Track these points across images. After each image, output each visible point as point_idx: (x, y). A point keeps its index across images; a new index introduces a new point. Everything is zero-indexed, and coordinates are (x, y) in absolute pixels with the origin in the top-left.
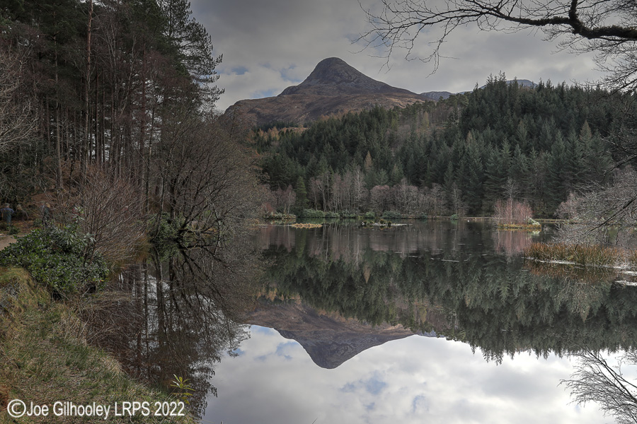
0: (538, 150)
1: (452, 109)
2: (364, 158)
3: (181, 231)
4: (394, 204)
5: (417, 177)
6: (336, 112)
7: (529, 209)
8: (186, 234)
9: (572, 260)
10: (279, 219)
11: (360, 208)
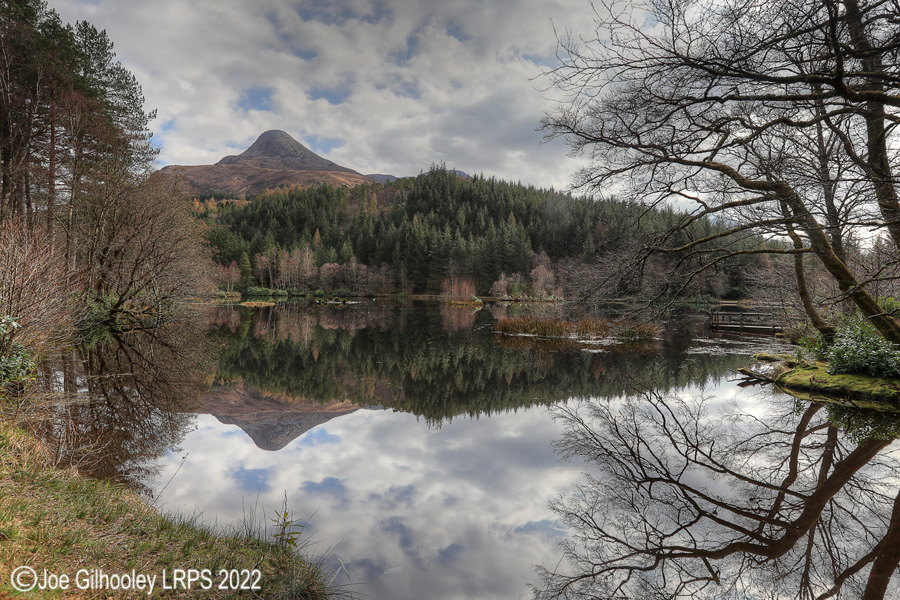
0: (474, 234)
1: (398, 192)
2: (313, 234)
3: (113, 312)
4: (344, 282)
5: (367, 256)
6: (281, 187)
7: (473, 288)
8: (119, 316)
9: (534, 333)
10: (222, 297)
11: (309, 286)
